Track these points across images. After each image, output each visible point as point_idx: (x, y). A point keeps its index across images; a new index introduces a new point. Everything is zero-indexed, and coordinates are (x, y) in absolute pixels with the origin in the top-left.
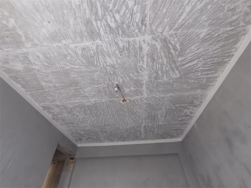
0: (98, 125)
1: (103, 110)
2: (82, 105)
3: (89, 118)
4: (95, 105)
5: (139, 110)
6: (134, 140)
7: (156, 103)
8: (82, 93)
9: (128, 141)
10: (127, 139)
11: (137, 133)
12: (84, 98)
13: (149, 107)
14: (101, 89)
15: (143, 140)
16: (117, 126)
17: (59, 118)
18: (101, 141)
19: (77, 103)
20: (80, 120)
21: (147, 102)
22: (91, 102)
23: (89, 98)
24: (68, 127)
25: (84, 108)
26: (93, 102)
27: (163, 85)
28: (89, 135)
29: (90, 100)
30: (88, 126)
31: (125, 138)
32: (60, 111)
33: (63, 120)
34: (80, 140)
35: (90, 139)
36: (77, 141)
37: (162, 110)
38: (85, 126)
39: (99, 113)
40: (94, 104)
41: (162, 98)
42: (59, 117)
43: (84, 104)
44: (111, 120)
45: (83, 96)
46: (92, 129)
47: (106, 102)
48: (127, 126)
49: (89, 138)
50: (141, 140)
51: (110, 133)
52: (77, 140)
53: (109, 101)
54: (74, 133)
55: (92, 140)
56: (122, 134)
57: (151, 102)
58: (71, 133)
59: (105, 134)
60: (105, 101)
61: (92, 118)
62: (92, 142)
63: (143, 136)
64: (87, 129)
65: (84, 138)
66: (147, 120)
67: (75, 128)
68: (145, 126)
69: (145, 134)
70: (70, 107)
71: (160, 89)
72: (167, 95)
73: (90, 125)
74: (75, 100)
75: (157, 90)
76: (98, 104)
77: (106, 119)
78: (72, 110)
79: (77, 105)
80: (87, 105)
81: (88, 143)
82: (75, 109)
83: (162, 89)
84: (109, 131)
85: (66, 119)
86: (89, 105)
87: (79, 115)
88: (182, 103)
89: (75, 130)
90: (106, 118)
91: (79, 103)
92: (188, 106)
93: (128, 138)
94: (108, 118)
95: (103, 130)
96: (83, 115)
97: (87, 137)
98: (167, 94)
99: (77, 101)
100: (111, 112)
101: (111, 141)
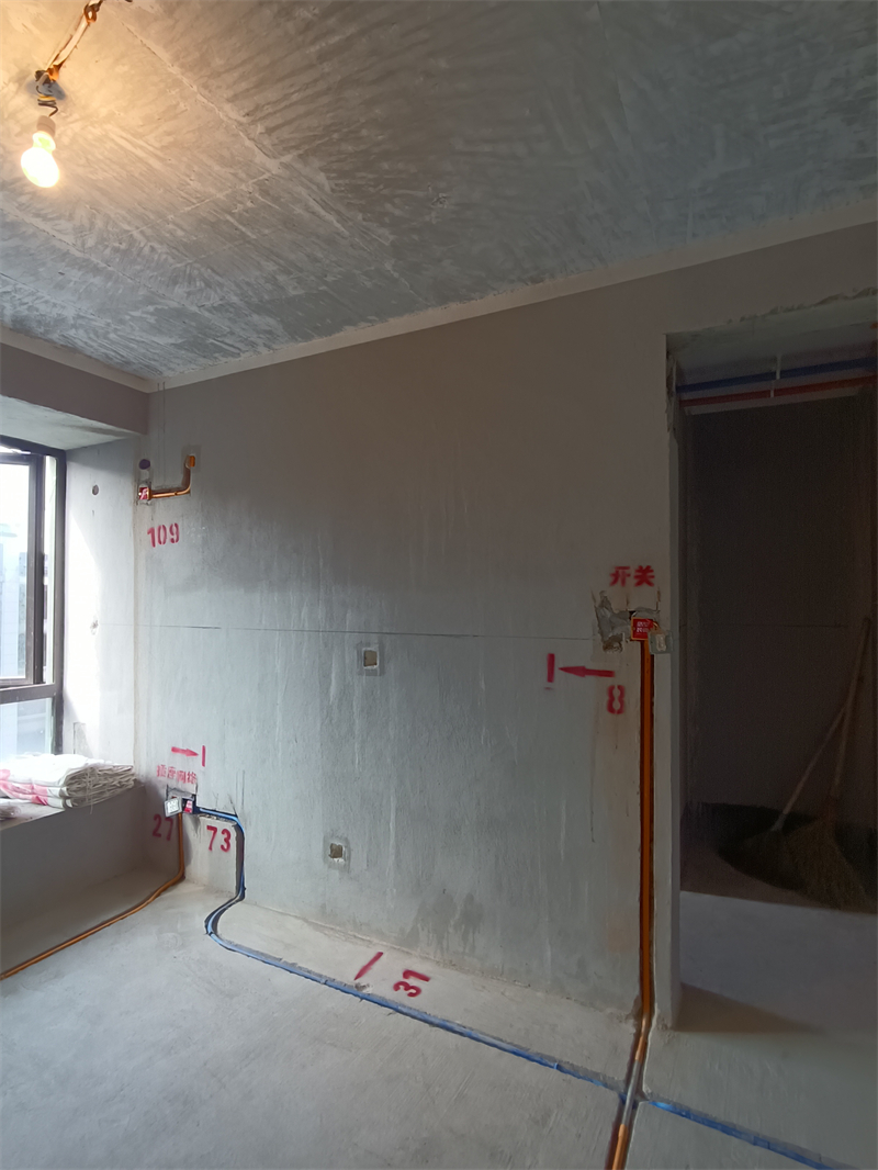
8: (249, 204)
14: (157, 145)
22: (286, 166)
23: (265, 176)
33: (536, 254)
40: (295, 153)
43: (333, 190)
45: (276, 199)
47: (229, 100)
60: (227, 107)
64: (656, 147)
80: (328, 178)
86: (322, 169)
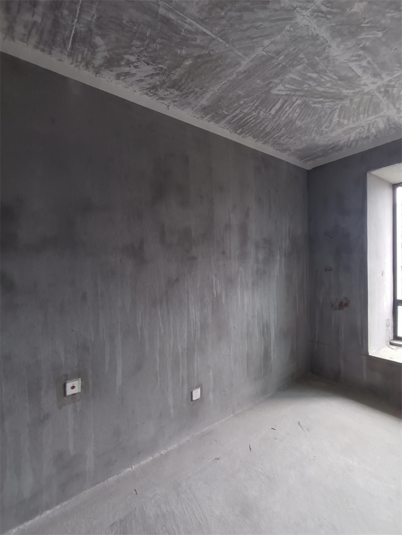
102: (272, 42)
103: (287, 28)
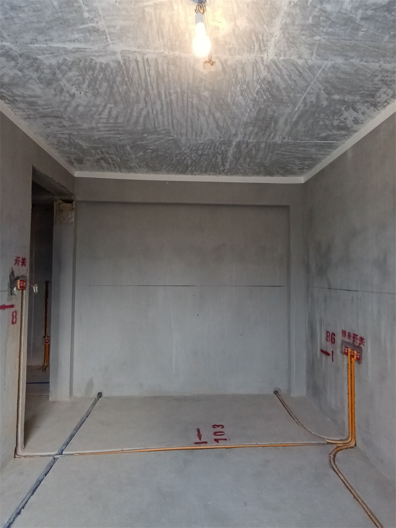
0: (128, 128)
1: (144, 84)
2: (86, 60)
3: (105, 106)
4: (124, 67)
5: (241, 98)
6: (205, 171)
7: (290, 82)
9: (192, 174)
10: (190, 168)
11: (217, 159)
12: (92, 38)
13: (267, 94)
15: (226, 174)
16: (175, 136)
17: (19, 96)
18: (130, 169)
19: (71, 52)
20: (81, 109)
21: (269, 76)
24: (48, 125)
25: (90, 73)
26: (119, 57)
27: (330, 26)
28: (102, 153)
29: (112, 47)
30: (102, 129)
31: (187, 167)
32: (20, 74)
33: (31, 104)
34: (80, 161)
35: (103, 162)
36: (71, 163)
37: (294, 104)
38: (92, 129)
39: (133, 94)
40: (122, 62)
41: (311, 68)
42: (19, 93)
43: (92, 60)
44: (164, 117)
46: (110, 138)
48: (198, 138)
49: (102, 159)
50: (220, 174)
51: (153, 151)
52: (73, 161)
53: (166, 57)
54: (63, 142)
55: (109, 163)
56: (183, 158)
57: (278, 79)
58: (56, 142)
59: (141, 153)
60: (154, 56)
61: (112, 106)
62: (108, 170)
63: (227, 166)
64: (97, 137)
65: (89, 158)
66: (251, 128)
67: (66, 132)
68: (239, 142)
69: (235, 162)
70: (47, 62)
71: (317, 38)
72: (325, 62)
73: (105, 127)
74: (64, 42)
75: (309, 39)
76: (133, 64)
77: (151, 116)
78: (55, 74)
79: (70, 58)
81: (98, 170)
82: (64, 73)
83: (323, 41)
84: (152, 148)
85: (40, 102)
87: (77, 93)
88: (350, 93)
89: (68, 136)
90: (150, 111)
91: (77, 55)
92: (359, 101)
93: (193, 168)
94: (155, 112)
95: (139, 142)
96: (89, 95)
97: (98, 157)
98: (327, 60)
99: (70, 46)
100: (165, 94)
101: (155, 170)
102: (300, 57)
103: (282, 58)
